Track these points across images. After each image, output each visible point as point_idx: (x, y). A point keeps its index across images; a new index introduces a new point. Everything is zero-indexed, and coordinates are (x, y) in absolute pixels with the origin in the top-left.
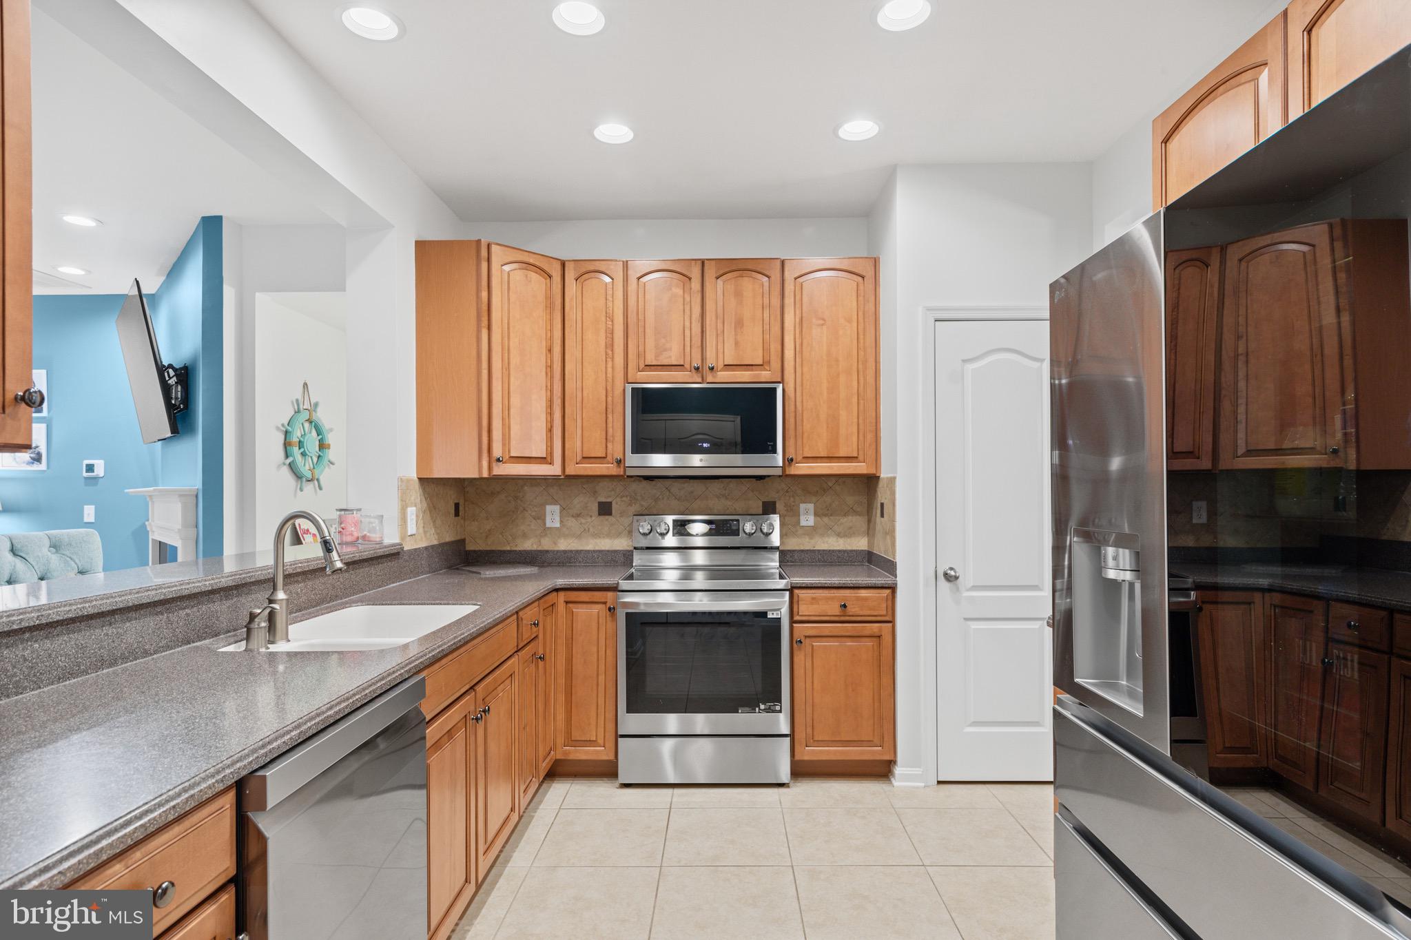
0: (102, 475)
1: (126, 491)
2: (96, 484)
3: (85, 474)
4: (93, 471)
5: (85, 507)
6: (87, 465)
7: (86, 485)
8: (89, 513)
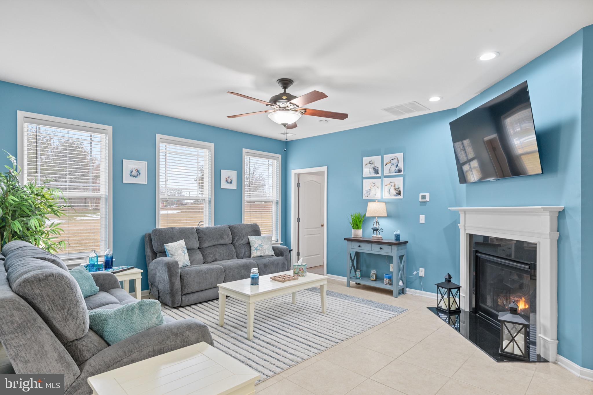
0: (428, 200)
1: (449, 208)
2: (425, 205)
3: (421, 200)
4: (425, 199)
5: (420, 215)
6: (422, 196)
7: (421, 205)
8: (422, 219)
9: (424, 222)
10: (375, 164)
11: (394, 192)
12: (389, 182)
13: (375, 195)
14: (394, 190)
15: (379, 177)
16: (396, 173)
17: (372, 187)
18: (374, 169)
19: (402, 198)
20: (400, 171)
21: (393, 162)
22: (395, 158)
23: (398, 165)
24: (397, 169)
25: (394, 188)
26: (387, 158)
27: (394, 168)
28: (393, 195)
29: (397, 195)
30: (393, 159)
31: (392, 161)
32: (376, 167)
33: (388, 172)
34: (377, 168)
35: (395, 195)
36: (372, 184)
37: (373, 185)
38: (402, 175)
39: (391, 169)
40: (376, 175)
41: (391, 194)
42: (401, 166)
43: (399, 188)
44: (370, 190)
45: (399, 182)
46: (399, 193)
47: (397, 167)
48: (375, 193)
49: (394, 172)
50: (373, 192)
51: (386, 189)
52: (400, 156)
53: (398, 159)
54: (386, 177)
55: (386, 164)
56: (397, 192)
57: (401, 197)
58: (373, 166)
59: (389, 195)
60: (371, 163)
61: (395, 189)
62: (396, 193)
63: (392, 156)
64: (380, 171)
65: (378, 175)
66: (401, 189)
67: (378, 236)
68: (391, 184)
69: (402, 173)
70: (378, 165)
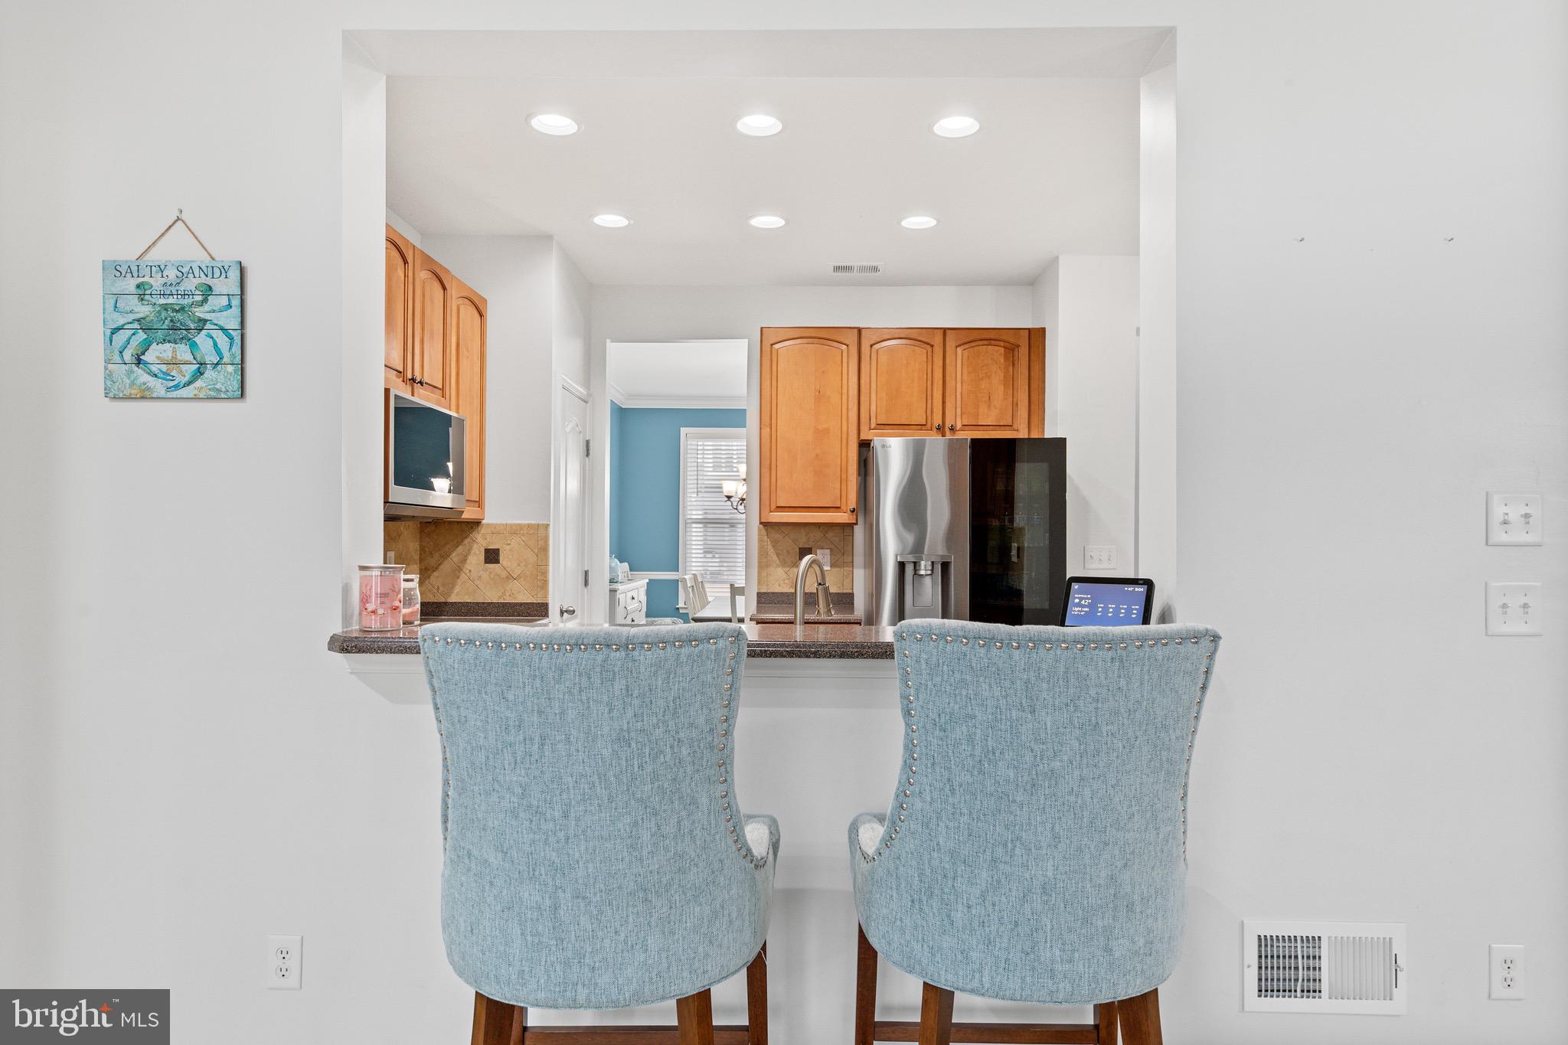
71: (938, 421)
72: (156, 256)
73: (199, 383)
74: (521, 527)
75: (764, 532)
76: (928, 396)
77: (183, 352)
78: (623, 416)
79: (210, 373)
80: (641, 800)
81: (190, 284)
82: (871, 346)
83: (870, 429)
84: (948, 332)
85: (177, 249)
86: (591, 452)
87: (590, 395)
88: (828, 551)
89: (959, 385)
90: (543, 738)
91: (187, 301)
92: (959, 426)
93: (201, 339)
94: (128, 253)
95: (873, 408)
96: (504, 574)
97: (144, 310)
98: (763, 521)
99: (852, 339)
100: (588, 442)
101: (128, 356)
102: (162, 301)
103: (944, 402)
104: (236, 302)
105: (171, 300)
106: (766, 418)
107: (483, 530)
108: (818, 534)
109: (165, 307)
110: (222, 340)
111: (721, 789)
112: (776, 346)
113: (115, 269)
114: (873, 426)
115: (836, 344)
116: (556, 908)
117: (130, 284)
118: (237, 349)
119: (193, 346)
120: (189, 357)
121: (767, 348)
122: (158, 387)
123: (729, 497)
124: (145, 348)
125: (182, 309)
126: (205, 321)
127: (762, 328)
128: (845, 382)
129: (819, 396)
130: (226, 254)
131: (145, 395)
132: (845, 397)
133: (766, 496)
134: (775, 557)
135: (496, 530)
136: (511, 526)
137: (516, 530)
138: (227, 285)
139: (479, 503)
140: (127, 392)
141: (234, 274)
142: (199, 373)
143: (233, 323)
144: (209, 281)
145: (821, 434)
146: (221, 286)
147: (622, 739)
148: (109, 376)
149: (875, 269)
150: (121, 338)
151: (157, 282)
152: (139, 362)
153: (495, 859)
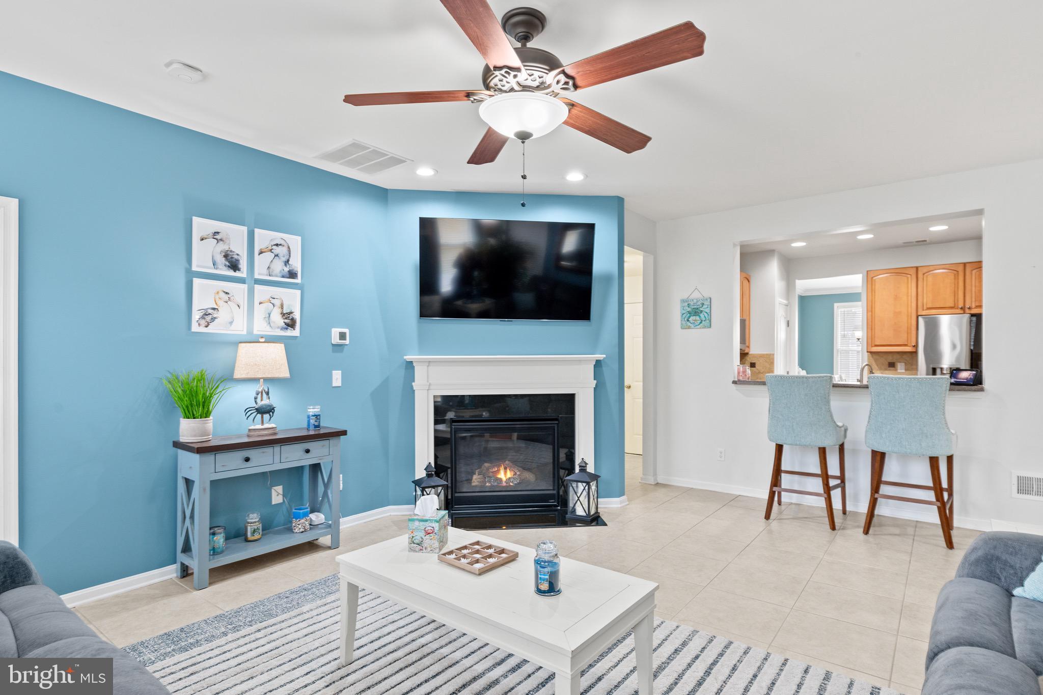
0: (348, 342)
2: (342, 351)
3: (336, 341)
4: (345, 339)
5: (333, 371)
6: (340, 333)
7: (334, 351)
8: (337, 378)
9: (340, 385)
10: (229, 244)
11: (281, 322)
12: (266, 297)
13: (231, 323)
14: (281, 316)
15: (242, 281)
16: (283, 277)
17: (221, 303)
18: (226, 256)
19: (298, 335)
20: (292, 275)
21: (277, 250)
22: (282, 242)
23: (288, 261)
24: (286, 269)
25: (279, 311)
26: (263, 237)
27: (279, 267)
28: (278, 328)
29: (287, 329)
30: (277, 245)
31: (274, 247)
32: (231, 251)
33: (265, 271)
34: (236, 257)
35: (282, 329)
36: (222, 295)
37: (226, 297)
38: (297, 284)
39: (272, 267)
40: (231, 273)
41: (272, 324)
42: (296, 263)
43: (291, 313)
44: (214, 309)
45: (292, 299)
46: (291, 324)
47: (286, 265)
48: (230, 320)
49: (279, 275)
50: (223, 315)
51: (260, 312)
52: (295, 241)
53: (289, 247)
54: (259, 282)
55: (261, 253)
56: (286, 321)
57: (296, 332)
58: (222, 247)
59: (268, 328)
60: (218, 237)
61: (283, 314)
62: (286, 323)
63: (277, 236)
64: (243, 264)
65: (237, 274)
66: (297, 316)
67: (266, 426)
68: (273, 301)
69: (298, 280)
70: (240, 250)
71: (961, 305)
72: (692, 297)
73: (701, 325)
74: (764, 355)
75: (870, 356)
76: (955, 294)
77: (697, 318)
78: (802, 299)
79: (703, 322)
80: (810, 407)
81: (699, 303)
82: (924, 274)
83: (923, 310)
84: (967, 265)
85: (696, 295)
86: (790, 325)
87: (789, 303)
88: (903, 364)
89: (973, 288)
90: (790, 394)
91: (699, 307)
92: (973, 306)
93: (702, 315)
94: (685, 297)
95: (925, 301)
96: (757, 372)
97: (689, 309)
98: (868, 351)
99: (913, 272)
100: (788, 321)
101: (686, 320)
102: (693, 307)
103: (964, 296)
104: (709, 306)
105: (695, 307)
106: (870, 309)
107: (749, 356)
108: (898, 356)
109: (694, 308)
110: (706, 315)
111: (827, 407)
112: (874, 278)
113: (683, 301)
114: (925, 309)
115: (904, 275)
116: (793, 426)
117: (686, 304)
118: (709, 317)
119: (700, 316)
120: (699, 319)
121: (870, 279)
122: (692, 326)
123: (859, 339)
124: (689, 317)
125: (697, 309)
126: (702, 311)
127: (867, 271)
128: (909, 291)
129: (896, 298)
130: (706, 295)
131: (689, 328)
132: (909, 297)
133: (870, 341)
134: (876, 367)
135: (754, 356)
136: (760, 354)
137: (762, 356)
138: (707, 303)
139: (748, 347)
140: (686, 327)
141: (709, 300)
142: (701, 322)
143: (708, 311)
144: (703, 302)
145: (897, 314)
146: (706, 303)
147: (806, 395)
148: (682, 324)
149: (925, 241)
150: (684, 316)
151: (692, 303)
152: (688, 321)
153: (780, 417)
